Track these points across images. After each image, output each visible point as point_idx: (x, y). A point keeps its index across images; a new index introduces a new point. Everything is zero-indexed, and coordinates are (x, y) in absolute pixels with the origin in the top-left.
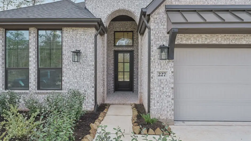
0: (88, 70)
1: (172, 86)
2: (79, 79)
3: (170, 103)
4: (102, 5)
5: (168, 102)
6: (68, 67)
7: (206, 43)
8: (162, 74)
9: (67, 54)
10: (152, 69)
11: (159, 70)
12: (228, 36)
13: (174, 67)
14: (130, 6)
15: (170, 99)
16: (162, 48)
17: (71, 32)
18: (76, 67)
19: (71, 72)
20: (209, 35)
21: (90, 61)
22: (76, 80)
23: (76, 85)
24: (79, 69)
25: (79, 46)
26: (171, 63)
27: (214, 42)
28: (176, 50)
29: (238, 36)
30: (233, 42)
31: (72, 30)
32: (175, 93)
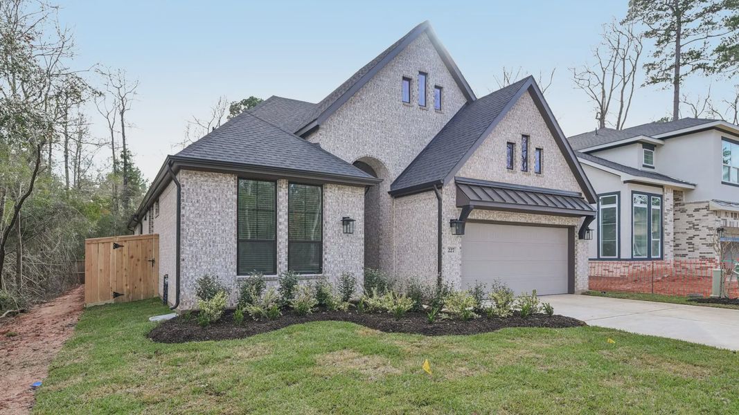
0: (356, 244)
1: (460, 262)
2: (345, 257)
3: (459, 281)
4: (343, 146)
5: (457, 279)
6: (332, 241)
7: (486, 219)
8: (451, 250)
9: (331, 222)
10: (444, 245)
11: (449, 245)
12: (502, 213)
13: (462, 243)
14: (380, 153)
15: (458, 276)
16: (452, 222)
17: (336, 192)
18: (342, 241)
19: (335, 247)
20: (488, 211)
21: (359, 233)
22: (342, 259)
23: (342, 266)
24: (346, 244)
25: (346, 211)
26: (459, 238)
27: (491, 219)
28: (467, 225)
29: (508, 214)
30: (504, 219)
31: (337, 189)
32: (462, 270)
